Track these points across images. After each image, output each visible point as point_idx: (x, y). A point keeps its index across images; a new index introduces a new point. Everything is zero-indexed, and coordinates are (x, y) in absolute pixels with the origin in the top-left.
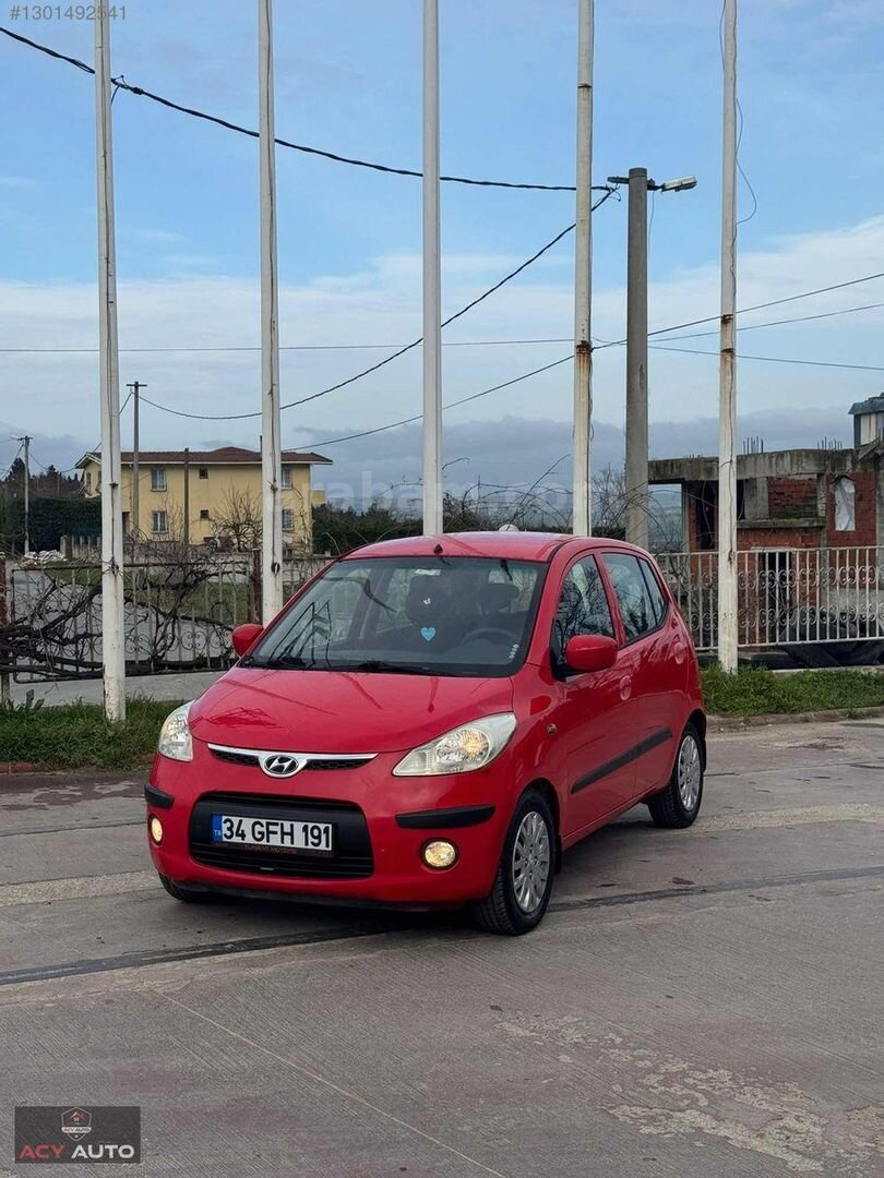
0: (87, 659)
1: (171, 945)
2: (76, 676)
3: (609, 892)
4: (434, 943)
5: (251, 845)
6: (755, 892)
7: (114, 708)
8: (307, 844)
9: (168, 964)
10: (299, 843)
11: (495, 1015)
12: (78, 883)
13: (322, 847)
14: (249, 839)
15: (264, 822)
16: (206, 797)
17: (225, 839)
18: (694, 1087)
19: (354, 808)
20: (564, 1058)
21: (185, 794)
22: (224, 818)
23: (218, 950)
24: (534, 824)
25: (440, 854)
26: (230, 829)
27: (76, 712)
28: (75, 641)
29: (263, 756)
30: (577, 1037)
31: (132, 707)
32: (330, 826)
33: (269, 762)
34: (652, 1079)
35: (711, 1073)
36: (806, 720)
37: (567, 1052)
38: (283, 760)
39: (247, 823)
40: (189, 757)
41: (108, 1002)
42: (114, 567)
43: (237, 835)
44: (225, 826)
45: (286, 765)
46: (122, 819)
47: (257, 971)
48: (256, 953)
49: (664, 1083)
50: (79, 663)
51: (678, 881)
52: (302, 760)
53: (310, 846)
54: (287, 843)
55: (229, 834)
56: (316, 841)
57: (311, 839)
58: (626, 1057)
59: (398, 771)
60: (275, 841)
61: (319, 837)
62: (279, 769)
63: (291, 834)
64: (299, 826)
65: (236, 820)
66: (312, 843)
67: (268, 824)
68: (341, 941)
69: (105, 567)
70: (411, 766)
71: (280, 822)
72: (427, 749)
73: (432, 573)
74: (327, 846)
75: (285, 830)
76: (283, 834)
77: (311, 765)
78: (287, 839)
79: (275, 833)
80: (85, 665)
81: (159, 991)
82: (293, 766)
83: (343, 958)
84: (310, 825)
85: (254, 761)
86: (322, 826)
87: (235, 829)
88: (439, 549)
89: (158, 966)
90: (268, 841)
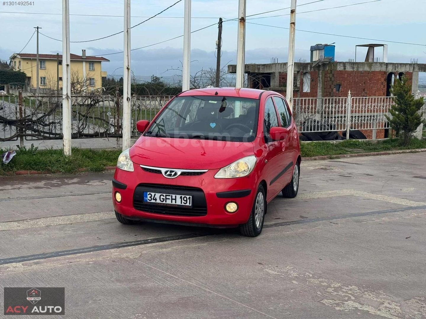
0: (54, 132)
1: (127, 240)
2: (50, 138)
3: (280, 221)
4: (225, 240)
5: (159, 203)
6: (331, 221)
7: (67, 151)
8: (181, 203)
9: (130, 247)
10: (179, 202)
11: (261, 266)
12: (79, 216)
13: (188, 204)
14: (158, 201)
15: (164, 195)
16: (140, 185)
17: (148, 201)
18: (347, 292)
19: (200, 190)
20: (294, 282)
21: (132, 184)
22: (148, 193)
23: (146, 242)
24: (261, 196)
25: (232, 207)
26: (151, 197)
27: (52, 152)
28: (49, 125)
29: (163, 170)
30: (295, 274)
31: (74, 150)
32: (191, 197)
33: (166, 172)
34: (330, 290)
35: (350, 287)
36: (315, 159)
37: (294, 280)
38: (171, 172)
39: (158, 195)
40: (132, 170)
41: (113, 261)
42: (67, 97)
43: (154, 199)
44: (149, 196)
45: (173, 173)
46: (83, 193)
47: (164, 250)
48: (161, 243)
49: (334, 291)
50: (51, 133)
51: (301, 217)
52: (179, 172)
53: (183, 204)
54: (174, 202)
55: (150, 199)
56: (185, 202)
57: (183, 201)
58: (316, 282)
59: (216, 176)
60: (169, 202)
61: (186, 201)
62: (170, 175)
63: (175, 199)
64: (178, 197)
65: (153, 194)
66: (184, 203)
67: (166, 196)
68: (191, 239)
69: (64, 97)
70: (221, 175)
71: (171, 195)
72: (226, 168)
73: (216, 102)
74: (190, 204)
75: (173, 198)
76: (172, 199)
77: (183, 174)
78: (174, 201)
79: (169, 199)
80: (53, 134)
81: (131, 257)
82: (176, 174)
83: (194, 245)
84: (183, 196)
85: (160, 172)
86: (188, 197)
87: (152, 198)
88: (217, 93)
89: (126, 248)
90: (166, 202)
